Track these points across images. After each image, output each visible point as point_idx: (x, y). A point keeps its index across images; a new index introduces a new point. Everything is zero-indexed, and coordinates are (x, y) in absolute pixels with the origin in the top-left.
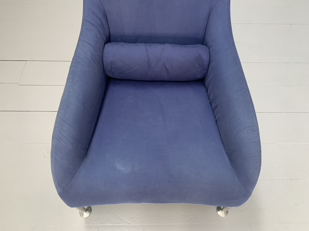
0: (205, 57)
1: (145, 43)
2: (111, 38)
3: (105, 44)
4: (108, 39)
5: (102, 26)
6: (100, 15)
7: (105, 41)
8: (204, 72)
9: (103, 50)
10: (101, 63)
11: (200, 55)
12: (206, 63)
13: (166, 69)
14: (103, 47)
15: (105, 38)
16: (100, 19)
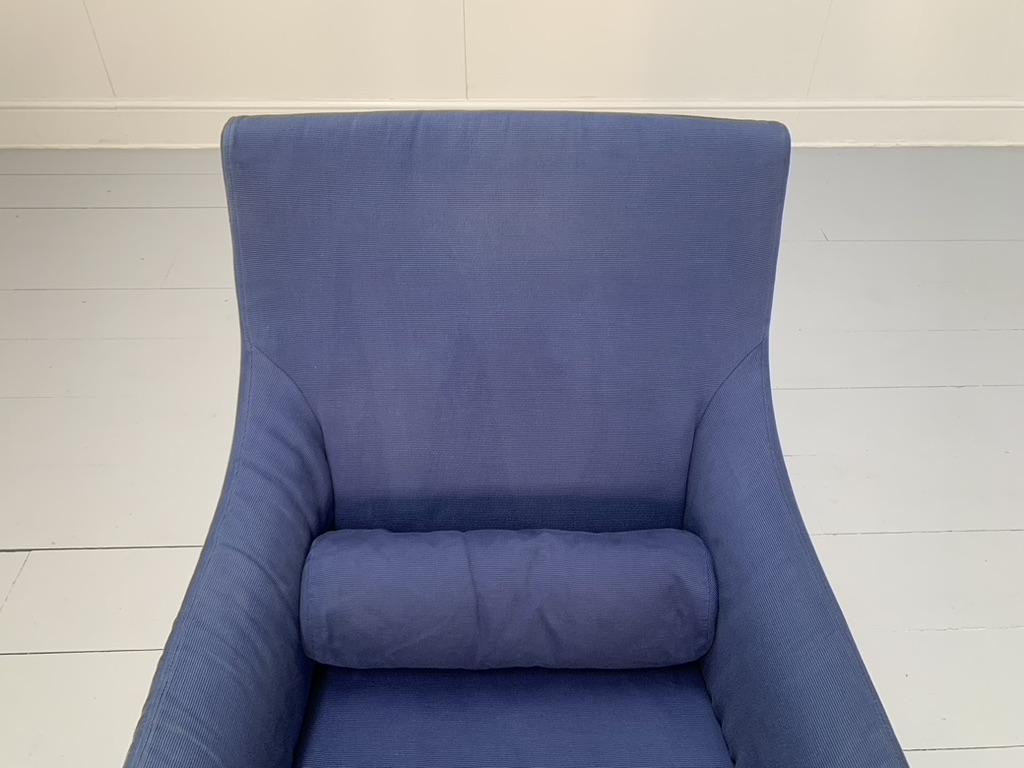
0: (700, 587)
1: (463, 530)
2: (337, 509)
3: (312, 538)
4: (324, 518)
5: (305, 475)
6: (299, 439)
7: (313, 529)
8: (702, 641)
9: (303, 566)
10: (290, 624)
11: (677, 579)
12: (706, 612)
13: (550, 631)
14: (303, 556)
15: (312, 519)
16: (298, 453)
